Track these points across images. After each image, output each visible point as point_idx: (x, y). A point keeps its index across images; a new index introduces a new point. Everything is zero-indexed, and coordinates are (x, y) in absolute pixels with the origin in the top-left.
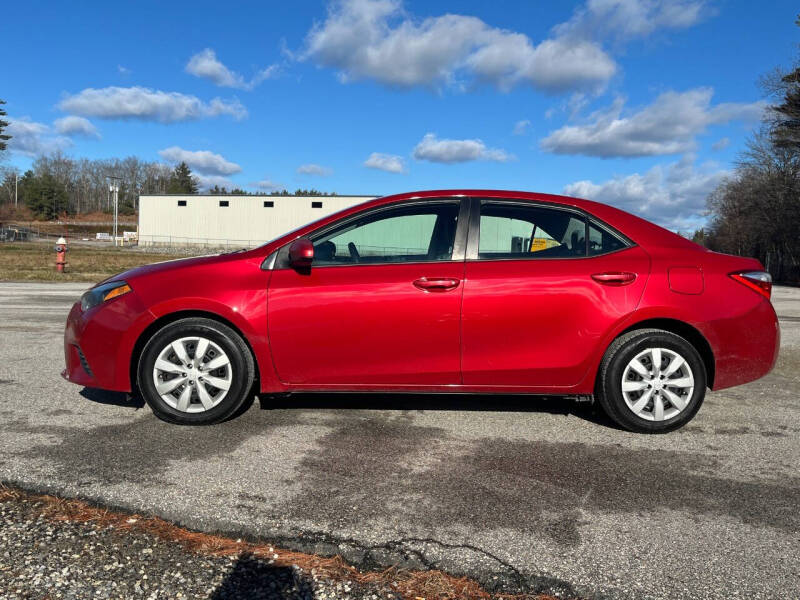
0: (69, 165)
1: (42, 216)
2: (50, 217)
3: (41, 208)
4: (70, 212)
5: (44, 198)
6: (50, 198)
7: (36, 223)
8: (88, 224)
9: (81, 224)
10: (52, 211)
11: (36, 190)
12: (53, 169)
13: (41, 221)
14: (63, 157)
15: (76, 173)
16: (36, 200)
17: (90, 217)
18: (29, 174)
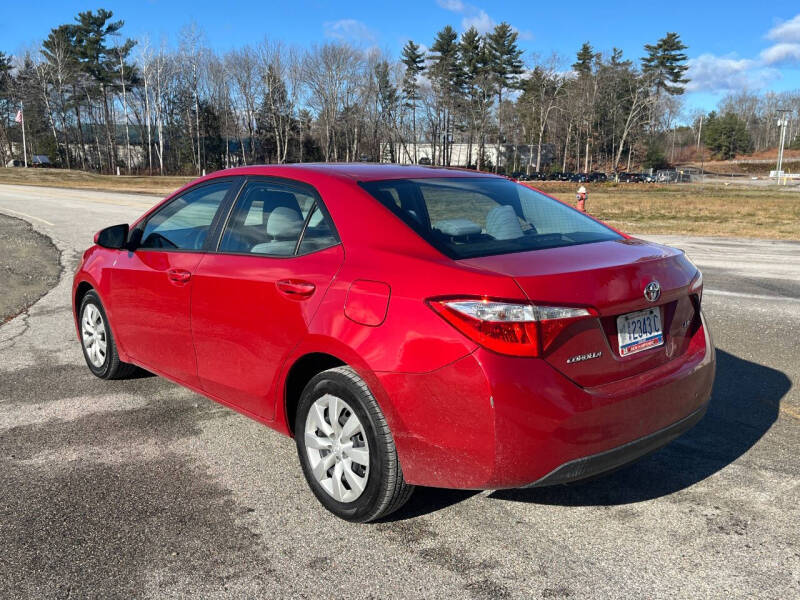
0: (754, 100)
1: (719, 156)
2: (728, 156)
3: (719, 148)
4: (748, 150)
5: (723, 137)
6: (729, 137)
7: (714, 163)
8: (764, 161)
9: (757, 162)
10: (730, 150)
11: (717, 130)
12: (737, 107)
13: (718, 160)
14: (748, 94)
15: (760, 109)
16: (715, 140)
17: (767, 155)
18: (712, 115)
